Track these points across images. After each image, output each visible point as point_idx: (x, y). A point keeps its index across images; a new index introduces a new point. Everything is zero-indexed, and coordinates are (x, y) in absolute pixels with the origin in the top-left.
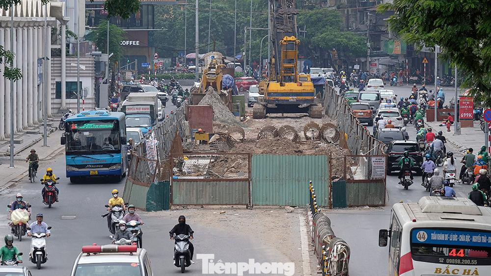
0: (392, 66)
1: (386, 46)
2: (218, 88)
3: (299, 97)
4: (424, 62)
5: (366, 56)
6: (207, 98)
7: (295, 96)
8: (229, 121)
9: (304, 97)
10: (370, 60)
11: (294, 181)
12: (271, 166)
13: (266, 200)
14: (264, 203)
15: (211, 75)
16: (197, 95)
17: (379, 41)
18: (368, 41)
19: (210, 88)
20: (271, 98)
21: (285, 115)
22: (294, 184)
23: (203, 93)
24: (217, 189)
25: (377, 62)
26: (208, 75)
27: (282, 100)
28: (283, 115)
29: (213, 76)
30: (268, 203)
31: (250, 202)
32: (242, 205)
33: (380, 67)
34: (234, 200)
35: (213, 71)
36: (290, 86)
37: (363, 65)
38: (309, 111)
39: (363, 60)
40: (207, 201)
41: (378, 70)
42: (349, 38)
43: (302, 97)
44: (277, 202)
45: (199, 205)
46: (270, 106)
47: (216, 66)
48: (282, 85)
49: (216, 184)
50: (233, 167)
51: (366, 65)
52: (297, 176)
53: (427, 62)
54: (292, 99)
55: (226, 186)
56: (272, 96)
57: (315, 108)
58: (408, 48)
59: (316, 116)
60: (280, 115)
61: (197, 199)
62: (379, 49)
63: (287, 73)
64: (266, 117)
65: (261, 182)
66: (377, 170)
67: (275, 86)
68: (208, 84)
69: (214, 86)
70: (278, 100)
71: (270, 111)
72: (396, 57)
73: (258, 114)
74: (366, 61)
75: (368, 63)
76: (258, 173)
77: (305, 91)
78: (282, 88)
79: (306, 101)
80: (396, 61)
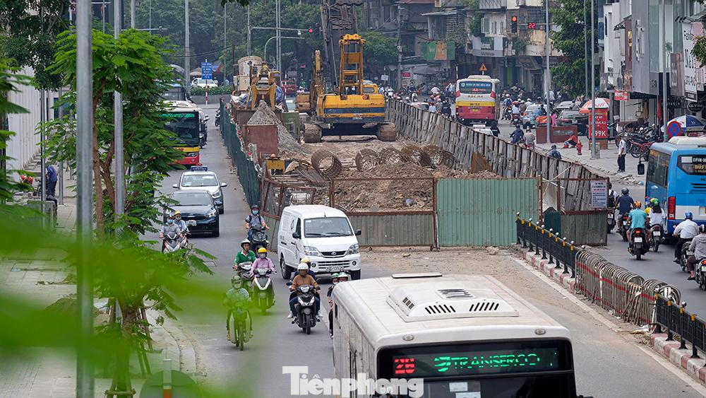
0: (430, 75)
1: (425, 50)
2: (272, 102)
3: (365, 114)
4: (481, 69)
5: (396, 64)
6: (258, 115)
7: (360, 112)
8: (288, 146)
9: (373, 114)
10: (402, 68)
11: (493, 214)
12: (463, 194)
13: (457, 239)
14: (454, 243)
15: (262, 86)
16: (244, 111)
17: (413, 43)
18: (399, 44)
19: (262, 102)
20: (330, 115)
21: (344, 138)
22: (493, 217)
23: (253, 109)
24: (393, 225)
25: (410, 71)
26: (259, 85)
27: (344, 118)
28: (340, 138)
29: (266, 86)
30: (459, 242)
31: (436, 241)
32: (425, 245)
33: (415, 77)
34: (414, 239)
35: (265, 80)
36: (354, 100)
37: (393, 75)
38: (379, 133)
39: (392, 68)
40: (380, 241)
41: (412, 81)
42: (375, 41)
43: (370, 114)
44: (472, 241)
45: (366, 247)
46: (324, 126)
47: (269, 73)
48: (342, 98)
49: (391, 218)
50: (358, 201)
51: (396, 76)
52: (497, 207)
53: (485, 69)
54: (357, 117)
55: (404, 222)
56: (330, 113)
57: (386, 128)
58: (456, 52)
59: (388, 139)
60: (337, 138)
61: (367, 239)
62: (413, 54)
63: (349, 82)
64: (322, 141)
65: (450, 215)
66: (597, 198)
67: (333, 100)
68: (259, 98)
69: (267, 100)
70: (338, 118)
71: (326, 132)
72: (439, 64)
73: (312, 137)
74: (396, 70)
75: (399, 72)
76: (446, 204)
77: (372, 106)
78: (344, 102)
79: (374, 119)
80: (435, 70)
